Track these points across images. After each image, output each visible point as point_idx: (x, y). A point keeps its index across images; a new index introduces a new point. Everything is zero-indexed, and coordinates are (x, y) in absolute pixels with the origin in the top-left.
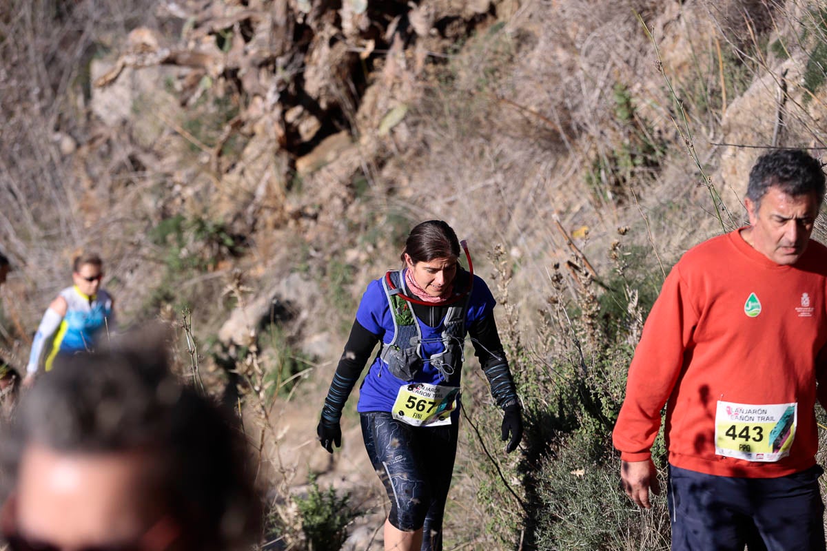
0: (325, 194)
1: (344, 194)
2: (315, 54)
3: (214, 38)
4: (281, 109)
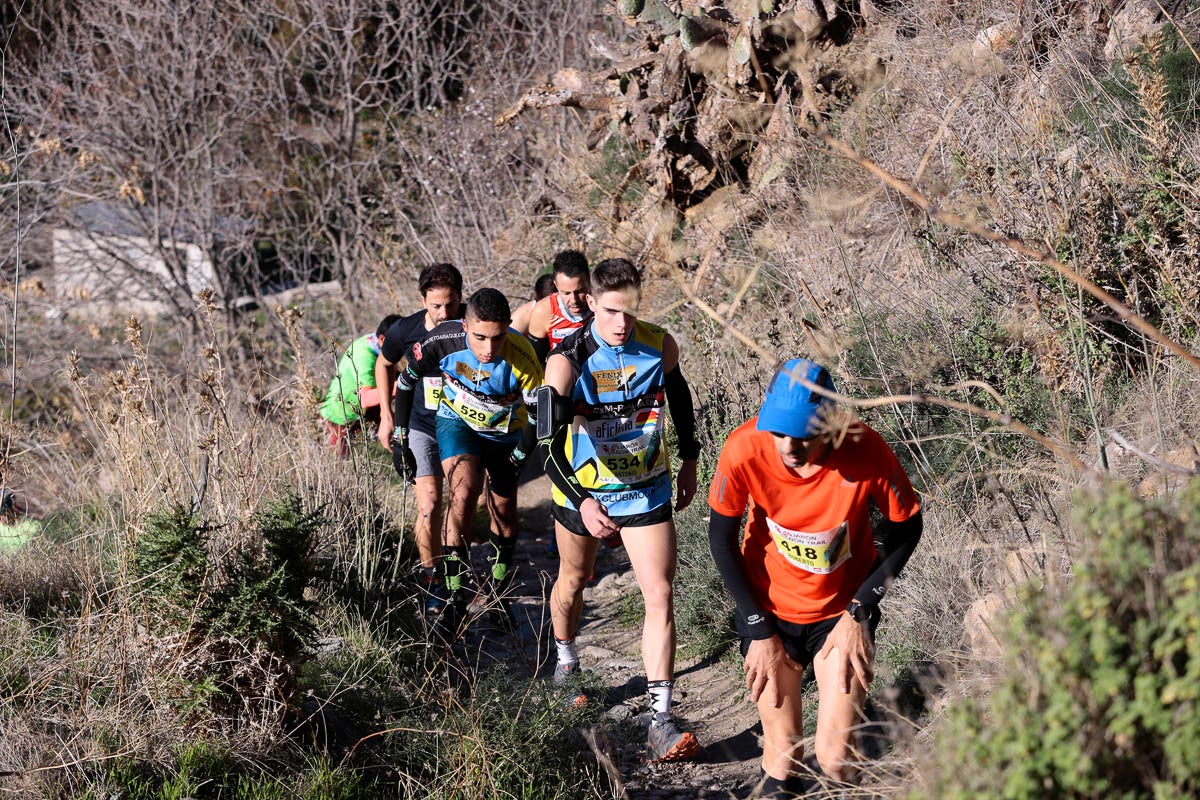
1: (724, 247)
2: (708, 103)
3: (617, 81)
4: (671, 157)
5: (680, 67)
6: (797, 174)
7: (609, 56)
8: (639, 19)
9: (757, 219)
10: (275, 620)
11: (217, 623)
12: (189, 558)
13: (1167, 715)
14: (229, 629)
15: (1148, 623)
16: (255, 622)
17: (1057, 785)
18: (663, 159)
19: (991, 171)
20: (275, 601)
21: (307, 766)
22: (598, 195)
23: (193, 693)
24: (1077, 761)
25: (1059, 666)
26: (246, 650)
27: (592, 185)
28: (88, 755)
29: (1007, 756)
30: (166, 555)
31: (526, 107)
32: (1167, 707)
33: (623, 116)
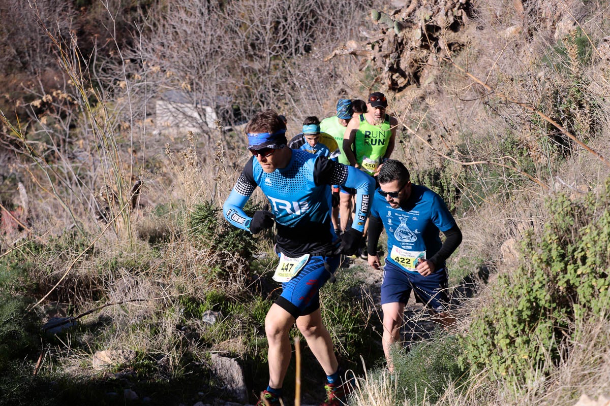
0: (403, 107)
1: (410, 108)
2: (405, 53)
3: (370, 45)
4: (390, 74)
5: (394, 40)
6: (438, 81)
7: (367, 36)
8: (379, 22)
9: (423, 98)
10: (242, 244)
11: (221, 246)
12: (210, 221)
13: (578, 279)
14: (225, 248)
15: (572, 246)
16: (235, 246)
17: (537, 304)
18: (387, 75)
19: (512, 80)
20: (243, 237)
21: (254, 299)
22: (362, 88)
23: (211, 272)
24: (545, 295)
25: (539, 261)
26: (231, 256)
27: (360, 84)
28: (172, 294)
29: (519, 294)
30: (202, 220)
31: (336, 55)
32: (578, 276)
33: (372, 58)
